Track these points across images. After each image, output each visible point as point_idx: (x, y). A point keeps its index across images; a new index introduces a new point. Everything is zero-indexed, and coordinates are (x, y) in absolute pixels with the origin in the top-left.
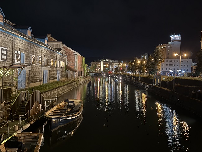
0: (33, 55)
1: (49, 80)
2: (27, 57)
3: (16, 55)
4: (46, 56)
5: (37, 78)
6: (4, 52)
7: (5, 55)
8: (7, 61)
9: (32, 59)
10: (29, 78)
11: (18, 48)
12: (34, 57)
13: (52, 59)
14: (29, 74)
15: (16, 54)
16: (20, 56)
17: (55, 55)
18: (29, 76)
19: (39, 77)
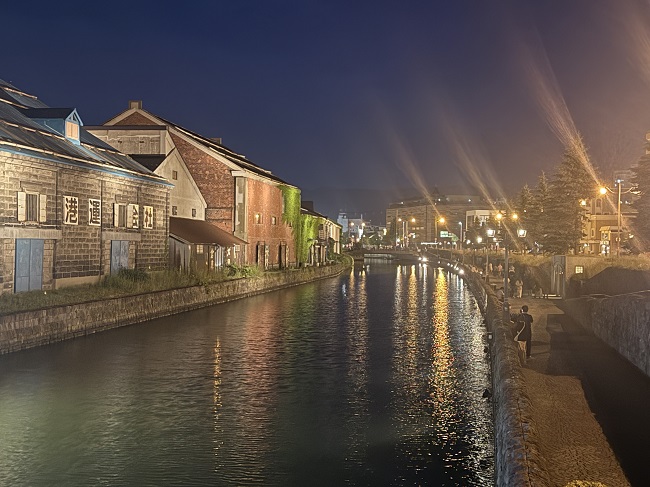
1: (55, 277)
4: (28, 183)
13: (69, 198)
17: (90, 181)
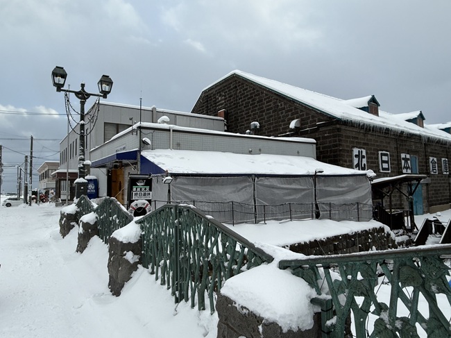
0: (431, 158)
2: (422, 162)
3: (403, 162)
5: (443, 196)
6: (385, 158)
7: (387, 162)
8: (390, 171)
9: (431, 164)
10: (428, 198)
11: (406, 149)
12: (433, 162)
14: (428, 191)
15: (403, 159)
16: (409, 162)
18: (428, 194)
19: (446, 196)
